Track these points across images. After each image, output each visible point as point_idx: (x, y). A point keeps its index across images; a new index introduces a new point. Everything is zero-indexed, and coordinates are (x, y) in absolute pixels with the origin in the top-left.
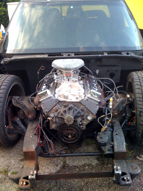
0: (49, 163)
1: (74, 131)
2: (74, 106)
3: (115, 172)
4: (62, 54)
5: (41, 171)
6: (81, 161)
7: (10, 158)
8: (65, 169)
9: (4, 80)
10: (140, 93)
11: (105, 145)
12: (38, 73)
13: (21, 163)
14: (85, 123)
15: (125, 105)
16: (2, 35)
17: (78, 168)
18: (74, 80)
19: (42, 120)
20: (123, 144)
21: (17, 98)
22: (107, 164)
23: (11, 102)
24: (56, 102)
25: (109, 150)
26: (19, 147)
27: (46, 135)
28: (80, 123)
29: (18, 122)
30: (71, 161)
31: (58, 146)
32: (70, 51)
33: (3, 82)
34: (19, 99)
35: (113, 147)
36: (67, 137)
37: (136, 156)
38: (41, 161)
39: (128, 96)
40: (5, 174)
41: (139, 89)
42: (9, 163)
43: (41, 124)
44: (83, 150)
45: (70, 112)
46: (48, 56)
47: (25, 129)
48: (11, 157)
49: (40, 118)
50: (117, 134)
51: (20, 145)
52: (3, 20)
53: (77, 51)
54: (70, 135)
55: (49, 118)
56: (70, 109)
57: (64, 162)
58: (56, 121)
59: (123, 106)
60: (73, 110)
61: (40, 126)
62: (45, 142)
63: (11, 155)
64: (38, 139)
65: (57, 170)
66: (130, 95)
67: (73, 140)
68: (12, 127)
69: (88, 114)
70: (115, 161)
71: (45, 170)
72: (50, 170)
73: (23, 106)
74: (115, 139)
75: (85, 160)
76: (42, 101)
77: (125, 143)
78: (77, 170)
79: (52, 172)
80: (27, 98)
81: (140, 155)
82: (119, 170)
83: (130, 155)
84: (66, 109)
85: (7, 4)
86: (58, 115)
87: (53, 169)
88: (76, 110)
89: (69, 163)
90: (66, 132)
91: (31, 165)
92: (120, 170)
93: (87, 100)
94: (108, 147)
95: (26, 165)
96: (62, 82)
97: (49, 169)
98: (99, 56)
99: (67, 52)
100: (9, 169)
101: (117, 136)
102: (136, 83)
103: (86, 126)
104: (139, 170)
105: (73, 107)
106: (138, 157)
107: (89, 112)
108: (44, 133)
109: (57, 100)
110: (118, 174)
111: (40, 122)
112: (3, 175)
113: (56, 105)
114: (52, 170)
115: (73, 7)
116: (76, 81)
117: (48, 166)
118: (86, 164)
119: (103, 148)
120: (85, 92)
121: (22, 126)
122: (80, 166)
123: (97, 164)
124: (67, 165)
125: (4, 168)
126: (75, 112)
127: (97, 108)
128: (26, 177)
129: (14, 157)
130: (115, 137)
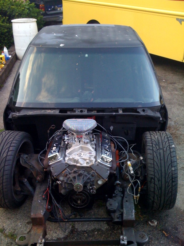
0: (57, 227)
1: (84, 196)
2: (84, 172)
3: (121, 242)
4: (74, 109)
5: (48, 236)
6: (90, 226)
7: (16, 220)
8: (73, 234)
9: (13, 140)
10: (151, 158)
11: (114, 212)
12: (49, 131)
13: (28, 226)
14: (95, 187)
15: (137, 167)
16: (5, 61)
17: (86, 233)
18: (86, 142)
19: (51, 183)
20: (132, 212)
21: (25, 157)
22: (118, 229)
23: (18, 161)
24: (66, 165)
25: (118, 218)
26: (26, 208)
27: (55, 200)
28: (90, 188)
29: (25, 183)
30: (80, 225)
31: (67, 208)
32: (83, 106)
33: (12, 143)
34: (27, 158)
35: (122, 214)
36: (77, 202)
37: (148, 220)
38: (49, 225)
39: (141, 158)
40: (12, 238)
41: (151, 154)
42: (16, 226)
43: (50, 187)
44: (94, 213)
45: (80, 178)
46: (59, 112)
47: (33, 192)
48: (18, 219)
49: (49, 180)
50: (127, 201)
51: (27, 205)
52: (6, 38)
53: (90, 107)
54: (79, 200)
55: (58, 182)
56: (80, 175)
57: (73, 227)
58: (65, 186)
59: (136, 169)
60: (83, 176)
61: (49, 190)
62: (53, 206)
63: (18, 217)
64: (47, 204)
65: (65, 235)
66: (143, 157)
67: (82, 206)
68: (19, 189)
69: (98, 178)
70: (124, 228)
71: (53, 235)
72: (58, 234)
73: (31, 167)
74: (124, 206)
75: (95, 224)
76: (51, 165)
77: (134, 211)
78: (86, 235)
79: (60, 237)
80: (35, 156)
81: (152, 220)
82: (124, 240)
83: (142, 220)
84: (76, 175)
85: (12, 21)
86: (67, 180)
87: (61, 233)
88: (86, 176)
89: (78, 227)
90: (75, 197)
91: (39, 231)
92: (126, 240)
93: (98, 165)
94: (117, 214)
95: (34, 231)
96: (72, 144)
97: (56, 234)
98: (113, 114)
99: (80, 107)
100: (15, 232)
101: (127, 203)
102: (148, 147)
103: (97, 190)
104: (146, 239)
105: (82, 173)
106: (149, 222)
107: (100, 177)
108: (53, 198)
109: (67, 164)
110: (124, 244)
111: (48, 184)
112: (9, 239)
113: (66, 168)
114: (60, 235)
115: (88, 56)
116: (87, 143)
117: (56, 230)
118: (96, 229)
119: (112, 214)
120: (96, 154)
121: (30, 188)
122: (89, 231)
123: (107, 229)
124: (76, 229)
125: (10, 231)
126: (85, 179)
127: (108, 173)
128: (34, 243)
129: (20, 219)
130: (125, 204)
